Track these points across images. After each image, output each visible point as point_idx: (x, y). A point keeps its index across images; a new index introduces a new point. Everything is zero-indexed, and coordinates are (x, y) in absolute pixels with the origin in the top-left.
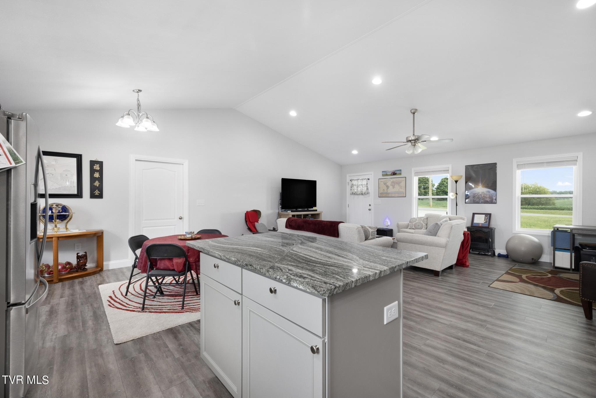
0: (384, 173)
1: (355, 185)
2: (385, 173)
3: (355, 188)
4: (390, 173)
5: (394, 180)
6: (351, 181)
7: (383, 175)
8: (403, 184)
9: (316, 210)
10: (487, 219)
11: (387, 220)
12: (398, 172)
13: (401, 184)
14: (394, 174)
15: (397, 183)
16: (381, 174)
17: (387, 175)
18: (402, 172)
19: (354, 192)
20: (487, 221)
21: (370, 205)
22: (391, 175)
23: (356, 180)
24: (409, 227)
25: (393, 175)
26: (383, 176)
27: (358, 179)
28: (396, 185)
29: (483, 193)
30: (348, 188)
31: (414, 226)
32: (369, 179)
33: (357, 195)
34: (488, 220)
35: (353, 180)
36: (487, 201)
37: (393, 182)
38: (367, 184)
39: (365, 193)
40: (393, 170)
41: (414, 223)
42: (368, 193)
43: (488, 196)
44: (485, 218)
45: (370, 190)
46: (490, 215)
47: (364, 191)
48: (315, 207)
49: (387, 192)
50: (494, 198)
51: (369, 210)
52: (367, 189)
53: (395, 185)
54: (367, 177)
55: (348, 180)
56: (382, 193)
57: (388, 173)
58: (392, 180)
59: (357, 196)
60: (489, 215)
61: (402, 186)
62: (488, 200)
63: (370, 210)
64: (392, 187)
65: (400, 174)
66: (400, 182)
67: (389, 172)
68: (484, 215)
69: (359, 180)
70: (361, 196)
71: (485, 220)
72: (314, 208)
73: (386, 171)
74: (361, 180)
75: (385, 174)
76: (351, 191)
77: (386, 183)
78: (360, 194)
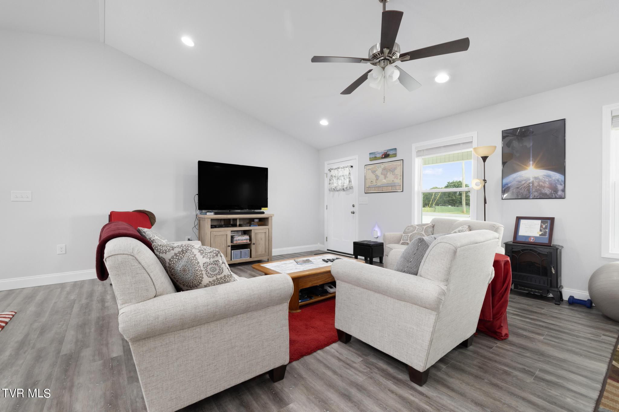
0: (371, 156)
1: (335, 177)
2: (374, 156)
3: (335, 180)
4: (380, 155)
5: (386, 165)
6: (330, 172)
7: (371, 159)
8: (398, 171)
9: (263, 213)
10: (546, 228)
11: (377, 229)
12: (391, 153)
13: (396, 171)
15: (390, 170)
16: (368, 157)
17: (375, 158)
18: (399, 152)
19: (334, 188)
20: (545, 232)
21: (353, 206)
22: (382, 158)
23: (336, 169)
24: (402, 241)
25: (384, 158)
26: (370, 160)
27: (338, 168)
28: (389, 173)
29: (536, 178)
30: (327, 181)
31: (409, 240)
32: (352, 167)
33: (337, 191)
34: (547, 230)
35: (332, 169)
36: (546, 194)
37: (385, 169)
38: (350, 173)
39: (347, 188)
40: (385, 150)
41: (410, 235)
42: (350, 188)
43: (547, 184)
44: (541, 226)
45: (353, 183)
46: (552, 220)
47: (346, 184)
48: (265, 208)
49: (376, 185)
50: (560, 187)
51: (352, 213)
52: (350, 181)
53: (387, 174)
54: (349, 164)
55: (326, 171)
56: (369, 187)
57: (378, 156)
58: (383, 166)
59: (337, 192)
60: (549, 221)
61: (397, 175)
62: (547, 191)
63: (354, 213)
64: (383, 176)
65: (395, 155)
66: (395, 169)
67: (379, 153)
68: (539, 222)
69: (340, 169)
70: (342, 193)
71: (541, 230)
73: (375, 152)
74: (342, 168)
75: (373, 157)
76: (330, 186)
77: (375, 171)
78: (341, 190)
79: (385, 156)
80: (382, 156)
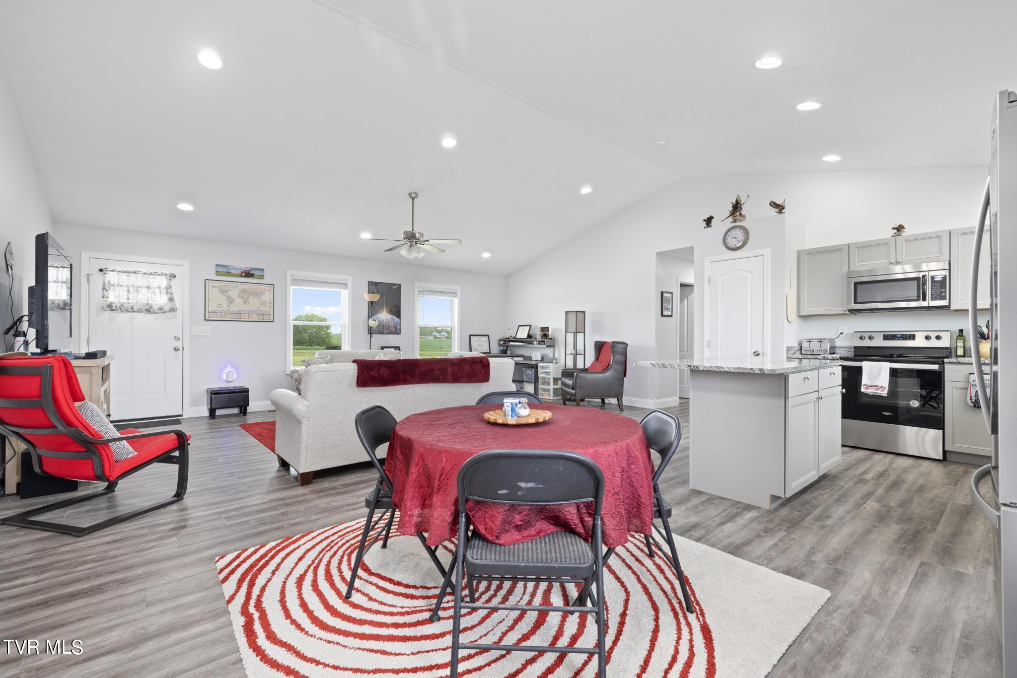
0: (220, 269)
1: (121, 286)
2: (225, 270)
3: (120, 292)
4: (239, 272)
5: (248, 286)
6: (104, 274)
7: (218, 273)
8: (267, 297)
11: (229, 369)
12: (256, 273)
13: (262, 297)
14: (248, 274)
15: (253, 294)
16: (213, 269)
17: (229, 274)
18: (266, 274)
19: (118, 305)
21: (177, 339)
22: (241, 276)
23: (125, 272)
25: (245, 276)
26: (217, 275)
27: (136, 272)
28: (251, 298)
29: (387, 320)
32: (175, 276)
33: (129, 312)
35: (112, 271)
36: (391, 331)
37: (245, 292)
38: (169, 286)
39: (160, 309)
40: (248, 268)
42: (172, 310)
43: (392, 325)
45: (178, 303)
47: (156, 303)
49: (229, 310)
50: (398, 327)
51: (174, 350)
52: (171, 300)
53: (248, 298)
54: (169, 270)
55: (88, 269)
56: (214, 312)
57: (233, 272)
58: (241, 287)
59: (129, 314)
60: (398, 349)
61: (265, 301)
62: (393, 329)
63: (178, 350)
64: (241, 300)
65: (262, 277)
66: (262, 293)
67: (236, 269)
68: (393, 349)
69: (139, 275)
70: (146, 316)
73: (228, 266)
74: (145, 274)
75: (223, 271)
76: (106, 301)
77: (227, 292)
78: (142, 312)
79: (246, 275)
80: (242, 273)
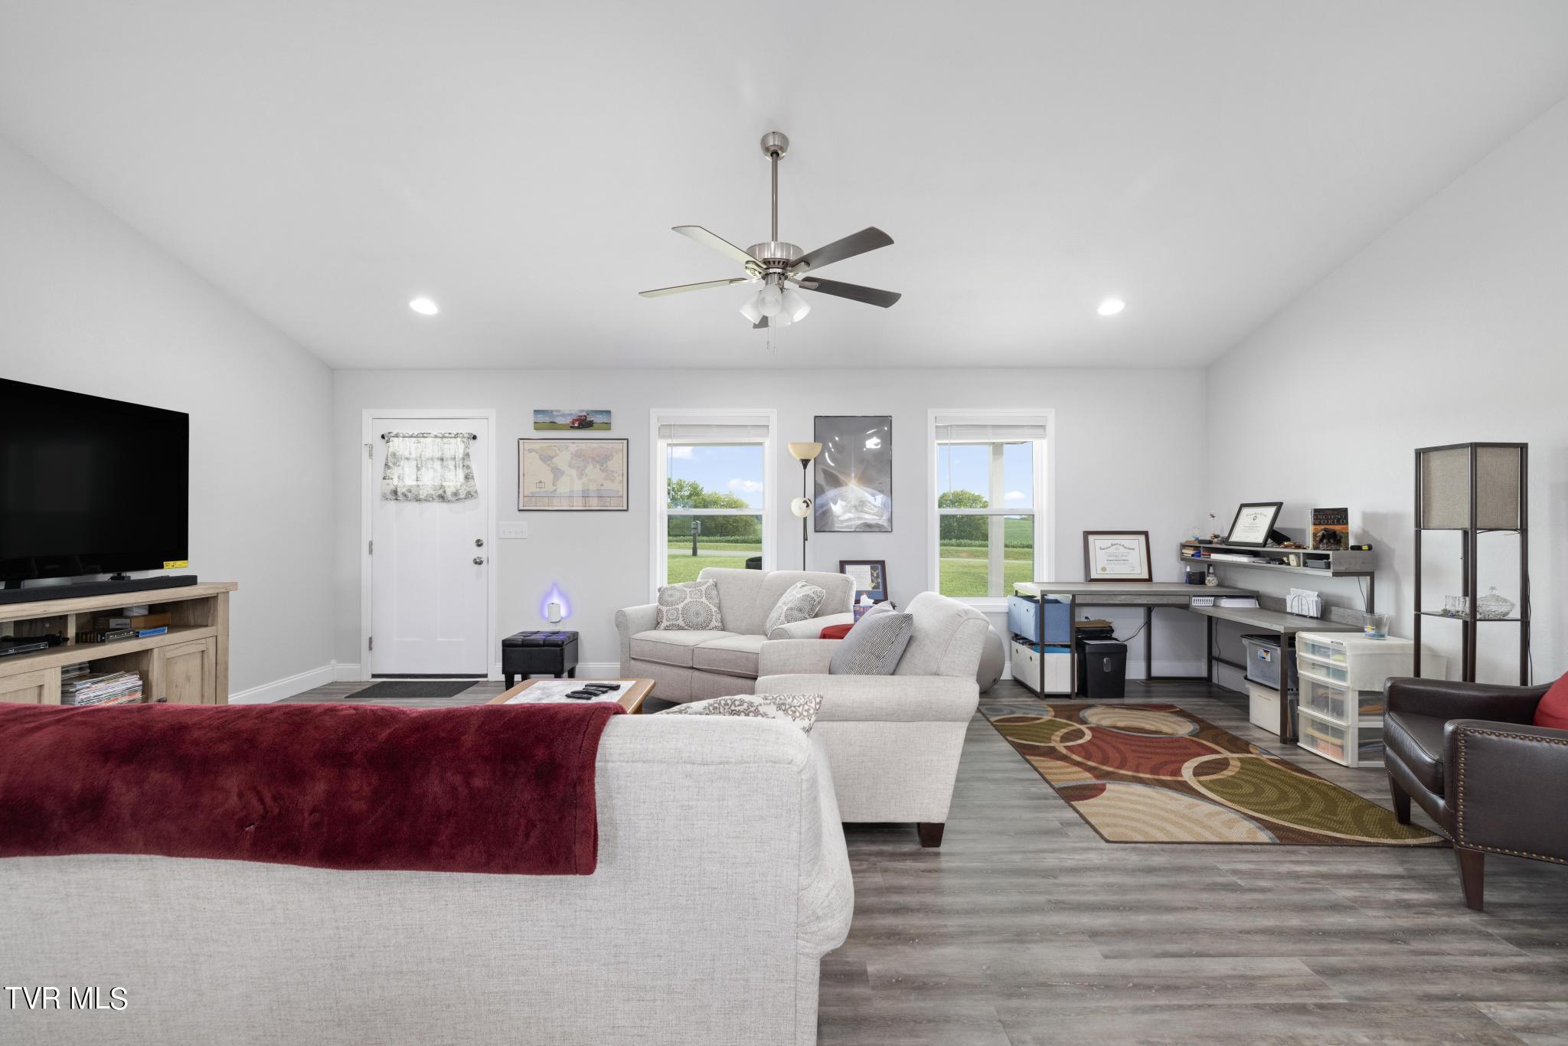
0: (541, 419)
1: (408, 459)
2: (547, 419)
3: (406, 469)
4: (568, 421)
5: (582, 445)
6: (388, 442)
7: (538, 426)
8: (617, 463)
9: (191, 581)
10: (877, 577)
11: (556, 599)
12: (598, 419)
13: (609, 463)
14: (583, 423)
15: (593, 459)
16: (531, 419)
17: (553, 426)
18: (616, 421)
19: (404, 490)
20: (878, 583)
21: (479, 544)
22: (573, 428)
23: (411, 437)
24: (665, 623)
25: (578, 428)
26: (535, 429)
27: (423, 436)
28: (590, 466)
30: (370, 471)
31: (681, 619)
32: (475, 438)
33: (418, 500)
34: (880, 580)
35: (397, 436)
36: (871, 525)
37: (579, 456)
38: (467, 455)
39: (455, 494)
40: (582, 411)
41: (680, 606)
42: (470, 495)
43: (872, 510)
44: (872, 575)
45: (479, 483)
46: (882, 563)
47: (450, 484)
48: (179, 563)
49: (555, 490)
51: (476, 563)
52: (468, 477)
53: (585, 467)
54: (466, 428)
55: (370, 434)
56: (532, 496)
57: (560, 421)
58: (574, 447)
59: (416, 504)
60: (879, 566)
61: (613, 472)
62: (873, 521)
63: (480, 563)
64: (574, 472)
65: (607, 426)
66: (608, 457)
67: (563, 415)
68: (868, 568)
69: (429, 440)
70: (437, 507)
71: (873, 581)
72: (172, 569)
73: (552, 411)
74: (436, 437)
75: (546, 421)
76: (388, 484)
77: (551, 458)
78: (433, 499)
79: (580, 424)
80: (573, 423)
